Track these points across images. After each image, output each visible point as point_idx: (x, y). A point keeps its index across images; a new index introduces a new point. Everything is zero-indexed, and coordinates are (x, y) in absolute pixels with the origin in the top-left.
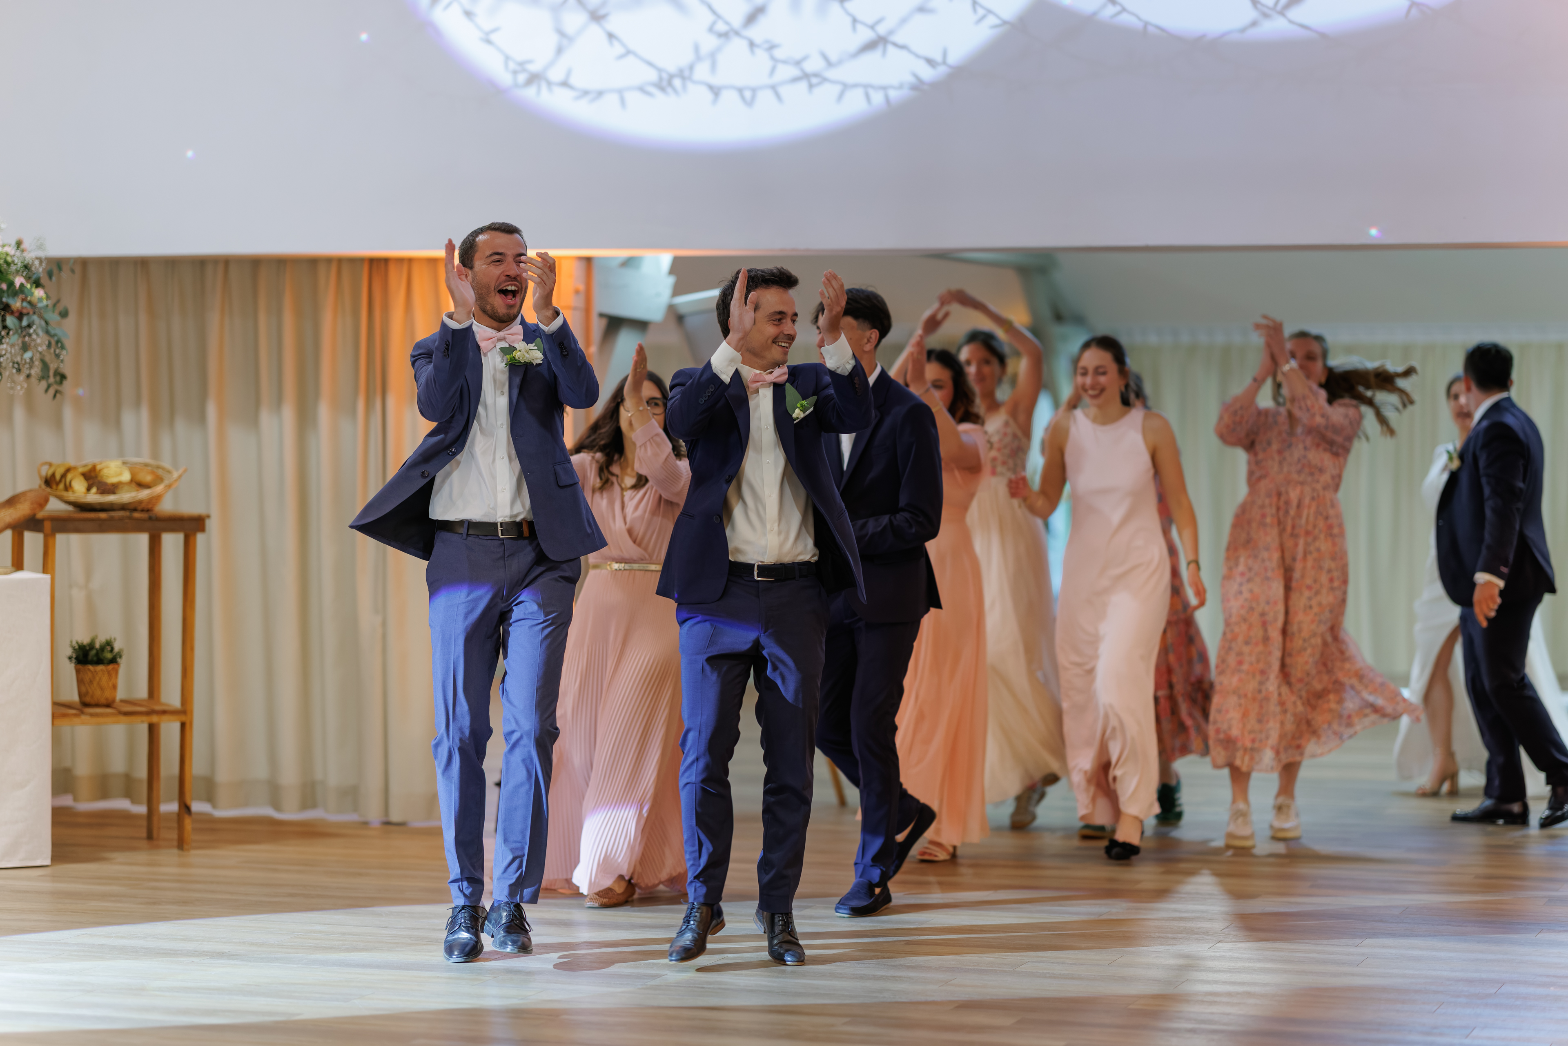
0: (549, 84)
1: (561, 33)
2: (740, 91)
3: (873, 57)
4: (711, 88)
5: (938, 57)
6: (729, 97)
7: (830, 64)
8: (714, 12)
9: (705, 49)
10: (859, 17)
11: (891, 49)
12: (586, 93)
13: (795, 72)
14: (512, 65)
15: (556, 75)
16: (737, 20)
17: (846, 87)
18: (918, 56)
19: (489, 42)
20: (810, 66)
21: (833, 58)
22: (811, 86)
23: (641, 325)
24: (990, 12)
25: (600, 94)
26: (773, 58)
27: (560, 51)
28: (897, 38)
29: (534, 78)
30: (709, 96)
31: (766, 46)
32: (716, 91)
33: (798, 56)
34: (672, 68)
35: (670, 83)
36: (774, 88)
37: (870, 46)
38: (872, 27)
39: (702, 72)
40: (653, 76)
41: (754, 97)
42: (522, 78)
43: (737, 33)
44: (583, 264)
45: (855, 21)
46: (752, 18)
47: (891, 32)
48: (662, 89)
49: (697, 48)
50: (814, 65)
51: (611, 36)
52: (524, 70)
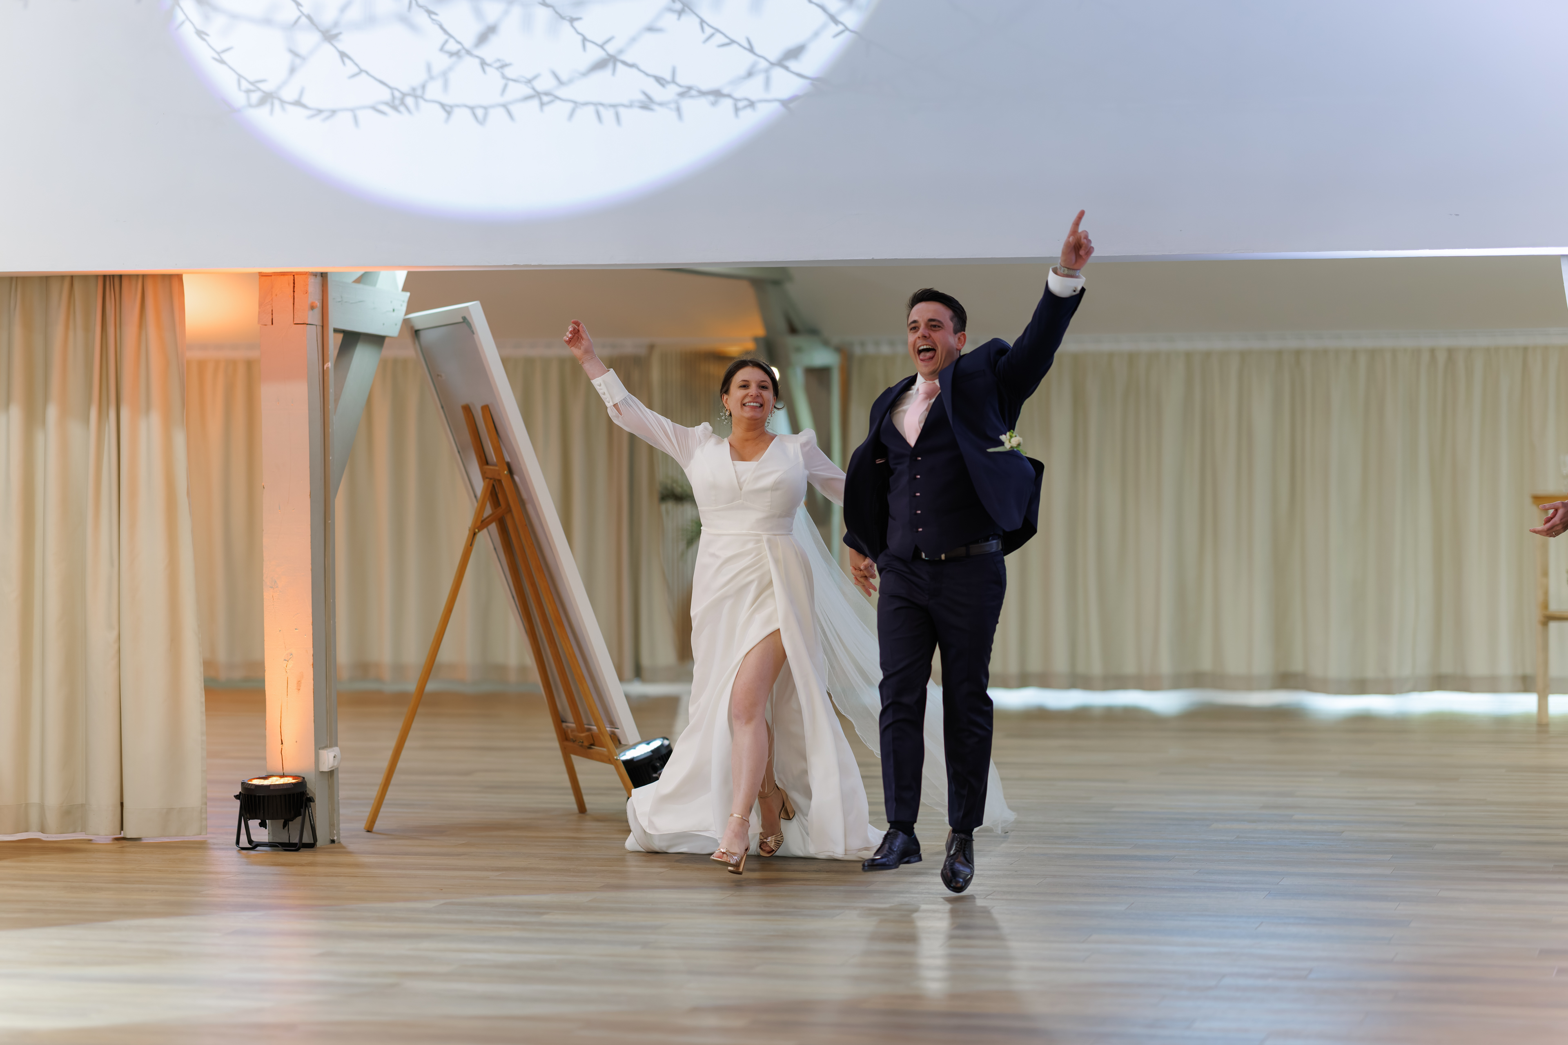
0: (282, 102)
1: (295, 54)
2: (472, 109)
3: (604, 75)
4: (443, 106)
5: (668, 77)
6: (462, 116)
7: (561, 83)
8: (445, 31)
9: (436, 70)
10: (589, 37)
11: (620, 66)
12: (320, 111)
13: (527, 91)
14: (245, 85)
15: (289, 94)
16: (468, 41)
17: (576, 104)
18: (647, 75)
19: (222, 62)
20: (541, 85)
21: (564, 77)
22: (542, 104)
23: (378, 340)
24: (718, 30)
25: (334, 112)
26: (504, 77)
27: (292, 70)
28: (627, 57)
29: (267, 98)
30: (443, 114)
31: (498, 64)
32: (448, 109)
33: (529, 76)
34: (405, 89)
35: (402, 102)
36: (505, 106)
37: (600, 65)
38: (602, 47)
39: (434, 90)
40: (386, 95)
41: (486, 115)
42: (255, 97)
43: (468, 52)
44: (319, 279)
45: (585, 39)
46: (483, 38)
47: (621, 51)
48: (395, 108)
49: (429, 68)
50: (545, 83)
51: (343, 55)
52: (259, 89)
